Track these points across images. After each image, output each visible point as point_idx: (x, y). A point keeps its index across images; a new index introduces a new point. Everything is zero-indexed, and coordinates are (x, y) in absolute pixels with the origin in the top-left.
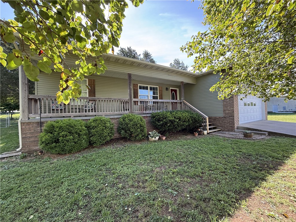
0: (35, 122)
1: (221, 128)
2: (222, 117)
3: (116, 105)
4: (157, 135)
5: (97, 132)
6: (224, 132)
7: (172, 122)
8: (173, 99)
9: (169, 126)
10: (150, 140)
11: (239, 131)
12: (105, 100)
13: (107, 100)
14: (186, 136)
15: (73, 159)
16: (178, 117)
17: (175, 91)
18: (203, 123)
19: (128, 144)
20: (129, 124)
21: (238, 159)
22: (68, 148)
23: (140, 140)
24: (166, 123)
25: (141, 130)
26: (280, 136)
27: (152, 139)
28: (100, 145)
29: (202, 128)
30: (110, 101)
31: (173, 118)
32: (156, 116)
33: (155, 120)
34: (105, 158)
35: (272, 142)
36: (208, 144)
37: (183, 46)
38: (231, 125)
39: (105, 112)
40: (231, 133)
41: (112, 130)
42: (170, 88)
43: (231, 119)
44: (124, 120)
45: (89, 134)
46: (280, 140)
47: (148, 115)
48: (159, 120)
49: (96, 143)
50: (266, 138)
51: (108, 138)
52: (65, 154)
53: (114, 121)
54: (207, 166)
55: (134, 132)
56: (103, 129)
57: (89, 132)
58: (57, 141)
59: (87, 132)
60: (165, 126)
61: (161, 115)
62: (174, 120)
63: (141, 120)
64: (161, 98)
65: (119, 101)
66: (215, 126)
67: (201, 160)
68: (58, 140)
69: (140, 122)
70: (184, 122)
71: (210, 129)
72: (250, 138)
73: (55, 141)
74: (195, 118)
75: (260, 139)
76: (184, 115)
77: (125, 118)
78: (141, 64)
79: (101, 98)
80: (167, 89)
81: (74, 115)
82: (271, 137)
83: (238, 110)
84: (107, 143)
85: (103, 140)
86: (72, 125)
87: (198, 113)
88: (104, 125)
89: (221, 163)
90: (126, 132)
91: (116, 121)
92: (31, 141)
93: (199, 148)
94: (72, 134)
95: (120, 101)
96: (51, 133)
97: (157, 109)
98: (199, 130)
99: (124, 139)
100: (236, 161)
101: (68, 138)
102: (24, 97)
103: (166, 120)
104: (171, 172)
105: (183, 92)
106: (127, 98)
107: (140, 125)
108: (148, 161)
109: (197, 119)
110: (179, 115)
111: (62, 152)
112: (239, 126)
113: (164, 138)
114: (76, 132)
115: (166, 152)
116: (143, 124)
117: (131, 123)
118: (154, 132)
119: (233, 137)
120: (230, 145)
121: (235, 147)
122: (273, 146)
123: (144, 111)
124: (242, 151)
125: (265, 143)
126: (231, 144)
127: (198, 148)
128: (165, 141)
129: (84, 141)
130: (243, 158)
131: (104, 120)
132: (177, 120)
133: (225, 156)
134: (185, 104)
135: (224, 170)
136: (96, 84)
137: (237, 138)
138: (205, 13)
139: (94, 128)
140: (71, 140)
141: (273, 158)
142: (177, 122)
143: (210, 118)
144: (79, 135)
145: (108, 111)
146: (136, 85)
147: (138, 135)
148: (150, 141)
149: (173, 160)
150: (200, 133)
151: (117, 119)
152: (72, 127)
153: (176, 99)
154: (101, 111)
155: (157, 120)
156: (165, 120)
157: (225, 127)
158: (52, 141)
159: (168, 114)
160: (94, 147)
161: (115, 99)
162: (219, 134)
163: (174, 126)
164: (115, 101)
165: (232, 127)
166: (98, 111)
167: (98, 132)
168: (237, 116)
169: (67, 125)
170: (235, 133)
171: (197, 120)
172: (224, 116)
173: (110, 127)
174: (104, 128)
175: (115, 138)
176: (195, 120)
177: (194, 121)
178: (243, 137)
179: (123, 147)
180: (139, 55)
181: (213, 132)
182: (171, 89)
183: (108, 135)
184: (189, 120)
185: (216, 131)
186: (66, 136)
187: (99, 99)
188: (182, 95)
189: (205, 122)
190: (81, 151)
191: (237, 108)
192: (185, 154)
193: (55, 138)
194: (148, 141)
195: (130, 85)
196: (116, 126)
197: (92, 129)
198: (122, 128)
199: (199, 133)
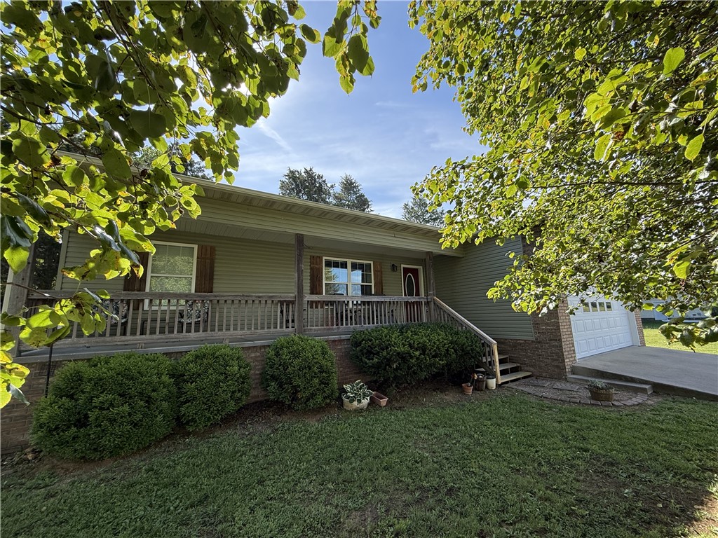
0: (36, 363)
1: (531, 369)
2: (533, 341)
3: (260, 311)
4: (364, 394)
5: (199, 390)
6: (540, 382)
7: (403, 358)
8: (411, 294)
9: (396, 370)
10: (347, 409)
11: (578, 379)
12: (233, 301)
13: (240, 301)
14: (442, 396)
15: (119, 477)
16: (420, 343)
17: (415, 272)
18: (484, 355)
19: (284, 422)
20: (290, 364)
21: (582, 478)
22: (109, 441)
23: (319, 410)
24: (389, 362)
25: (321, 383)
26: (684, 397)
27: (350, 405)
28: (206, 426)
29: (482, 369)
30: (247, 301)
31: (407, 348)
32: (363, 340)
33: (361, 351)
34: (209, 476)
35: (667, 415)
36: (499, 422)
37: (417, 184)
38: (556, 363)
39: (232, 332)
40: (558, 385)
41: (243, 383)
42: (403, 266)
43: (553, 346)
44: (277, 354)
45: (179, 398)
46: (686, 408)
47: (343, 337)
48: (370, 353)
49: (196, 421)
50: (649, 402)
51: (232, 407)
52: (102, 459)
53: (253, 355)
54: (495, 505)
55: (302, 386)
56: (218, 382)
57: (179, 388)
58: (82, 422)
59: (174, 389)
60: (385, 369)
61: (376, 339)
62: (409, 353)
63: (324, 353)
64: (380, 292)
65: (269, 302)
66: (515, 365)
67: (479, 484)
68: (86, 417)
69: (321, 358)
70: (435, 356)
71: (503, 373)
72: (606, 403)
73: (79, 421)
74: (464, 345)
75: (634, 405)
76: (434, 337)
77: (282, 348)
78: (328, 213)
79: (222, 296)
80: (394, 268)
81: (145, 341)
82: (660, 400)
83: (568, 324)
84: (228, 420)
85: (215, 412)
86: (134, 372)
87: (469, 330)
88: (223, 370)
89: (534, 494)
90: (281, 385)
91: (258, 354)
92: (16, 417)
93: (476, 436)
94: (131, 397)
95: (273, 301)
96: (71, 397)
97: (367, 321)
98: (476, 376)
99: (277, 407)
100: (577, 485)
101: (115, 411)
102: (16, 297)
103: (388, 354)
104: (392, 530)
105: (432, 277)
106: (291, 295)
107: (321, 367)
108: (330, 486)
109: (469, 348)
110: (422, 338)
111: (92, 455)
112: (575, 365)
113: (384, 402)
114: (141, 394)
115: (384, 452)
116: (326, 366)
117: (296, 362)
118: (357, 384)
119: (563, 397)
120: (556, 425)
121: (570, 433)
122: (671, 432)
123: (333, 325)
124: (589, 446)
125: (649, 419)
126: (560, 422)
127: (471, 437)
128: (386, 411)
129: (160, 418)
130: (594, 472)
131: (223, 356)
132: (418, 353)
133: (545, 468)
134: (437, 306)
135: (542, 523)
136: (216, 257)
137: (574, 403)
138: (465, 113)
139: (194, 377)
140: (122, 417)
141: (676, 474)
142: (417, 359)
143: (503, 343)
144: (149, 401)
145: (239, 328)
146: (318, 260)
147: (313, 395)
148: (346, 411)
149: (401, 481)
150: (479, 387)
151: (263, 350)
152: (132, 379)
153: (418, 294)
154: (220, 330)
155: (365, 351)
156: (385, 353)
157: (540, 367)
158: (69, 421)
159: (393, 336)
160: (188, 434)
161: (259, 297)
162: (527, 389)
163: (410, 368)
164: (260, 301)
165: (558, 367)
166: (213, 330)
167: (204, 389)
168: (568, 339)
169: (118, 374)
170: (568, 386)
171: (468, 351)
172: (536, 339)
173: (238, 375)
174: (222, 377)
175: (253, 401)
176: (463, 350)
177: (460, 353)
178: (589, 398)
179: (269, 431)
180: (332, 186)
181: (512, 381)
182: (404, 268)
183: (231, 397)
184: (447, 350)
185: (519, 379)
186: (112, 405)
187: (218, 298)
188: (430, 283)
189: (489, 352)
190: (149, 447)
191: (566, 319)
192: (435, 460)
193: (79, 413)
194: (341, 410)
195: (299, 262)
196: (257, 367)
197: (187, 382)
198: (272, 376)
199: (476, 385)
